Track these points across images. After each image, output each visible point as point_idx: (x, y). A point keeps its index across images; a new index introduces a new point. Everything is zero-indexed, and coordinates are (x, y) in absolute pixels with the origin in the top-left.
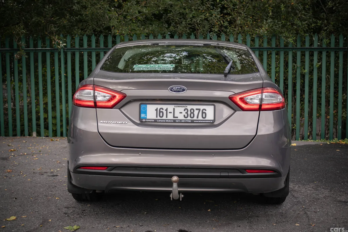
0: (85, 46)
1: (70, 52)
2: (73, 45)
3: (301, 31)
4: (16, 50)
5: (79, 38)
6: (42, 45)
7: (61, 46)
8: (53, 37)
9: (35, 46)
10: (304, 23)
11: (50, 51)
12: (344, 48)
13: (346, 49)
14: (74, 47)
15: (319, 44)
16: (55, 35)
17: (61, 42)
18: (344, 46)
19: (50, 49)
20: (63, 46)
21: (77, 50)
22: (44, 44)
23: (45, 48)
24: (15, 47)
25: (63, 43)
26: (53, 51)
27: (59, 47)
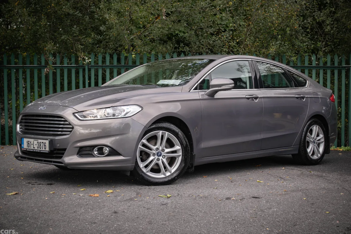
0: (108, 63)
1: (94, 69)
2: (96, 62)
3: (302, 51)
4: (44, 66)
5: (102, 56)
6: (68, 62)
7: (87, 62)
8: (79, 54)
9: (62, 63)
10: (305, 44)
11: (76, 68)
12: (339, 66)
13: (340, 67)
14: (97, 64)
15: (317, 63)
16: (81, 52)
17: (87, 58)
18: (338, 65)
19: (75, 66)
20: (88, 62)
21: (100, 67)
22: (70, 60)
23: (71, 64)
24: (43, 64)
25: (88, 59)
26: (78, 68)
27: (85, 63)
